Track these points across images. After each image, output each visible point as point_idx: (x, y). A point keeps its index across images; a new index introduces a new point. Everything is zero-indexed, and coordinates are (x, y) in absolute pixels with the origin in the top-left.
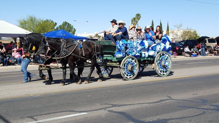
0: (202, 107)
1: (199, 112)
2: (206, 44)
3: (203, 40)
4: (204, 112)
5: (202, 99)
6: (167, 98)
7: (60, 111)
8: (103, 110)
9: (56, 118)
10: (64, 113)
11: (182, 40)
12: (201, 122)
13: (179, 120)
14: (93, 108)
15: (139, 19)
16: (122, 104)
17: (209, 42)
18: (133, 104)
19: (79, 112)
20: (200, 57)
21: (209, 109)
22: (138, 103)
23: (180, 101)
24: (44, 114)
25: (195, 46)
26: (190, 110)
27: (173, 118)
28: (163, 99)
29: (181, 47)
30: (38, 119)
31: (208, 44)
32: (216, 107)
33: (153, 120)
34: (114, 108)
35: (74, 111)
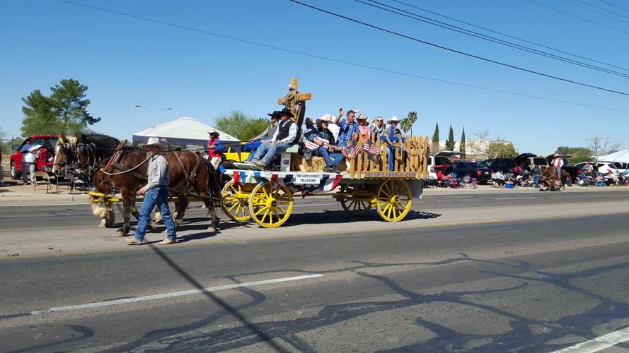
0: (521, 275)
1: (515, 282)
3: (524, 159)
4: (526, 284)
5: (522, 262)
6: (461, 256)
7: (278, 270)
8: (349, 272)
9: (271, 281)
10: (284, 273)
11: (487, 158)
13: (482, 296)
14: (333, 267)
15: (413, 121)
16: (381, 262)
18: (402, 264)
19: (310, 272)
20: (518, 189)
21: (535, 279)
22: (409, 262)
23: (483, 263)
24: (252, 274)
25: (510, 170)
26: (501, 278)
27: (470, 291)
28: (453, 258)
29: (485, 170)
30: (241, 281)
32: (545, 276)
33: (435, 293)
34: (367, 269)
35: (300, 271)
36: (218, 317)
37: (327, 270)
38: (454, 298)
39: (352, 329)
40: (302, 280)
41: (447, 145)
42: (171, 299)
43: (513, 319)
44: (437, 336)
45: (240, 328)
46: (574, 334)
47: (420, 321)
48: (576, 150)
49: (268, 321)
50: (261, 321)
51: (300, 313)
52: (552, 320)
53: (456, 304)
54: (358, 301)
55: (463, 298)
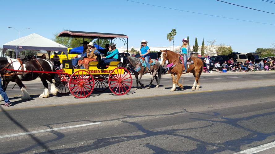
0: (212, 120)
1: (207, 123)
2: (237, 59)
4: (213, 124)
5: (216, 113)
6: (182, 111)
7: (77, 121)
8: (117, 121)
9: (70, 127)
10: (79, 122)
12: (206, 133)
13: (186, 131)
14: (109, 118)
15: (174, 34)
16: (137, 115)
17: (240, 58)
18: (148, 116)
19: (95, 121)
21: (219, 122)
22: (153, 115)
23: (193, 114)
24: (61, 123)
26: (200, 122)
27: (181, 129)
28: (178, 111)
30: (53, 127)
31: (239, 60)
32: (225, 120)
33: (162, 130)
34: (128, 119)
35: (89, 121)
36: (34, 147)
37: (105, 120)
38: (171, 133)
39: (109, 151)
40: (89, 126)
41: (194, 48)
42: (9, 138)
43: (199, 143)
44: (155, 152)
45: (45, 152)
46: (229, 150)
47: (148, 146)
48: (267, 50)
49: (62, 148)
50: (59, 149)
51: (82, 144)
52: (221, 143)
53: (170, 136)
54: (117, 136)
55: (176, 133)
